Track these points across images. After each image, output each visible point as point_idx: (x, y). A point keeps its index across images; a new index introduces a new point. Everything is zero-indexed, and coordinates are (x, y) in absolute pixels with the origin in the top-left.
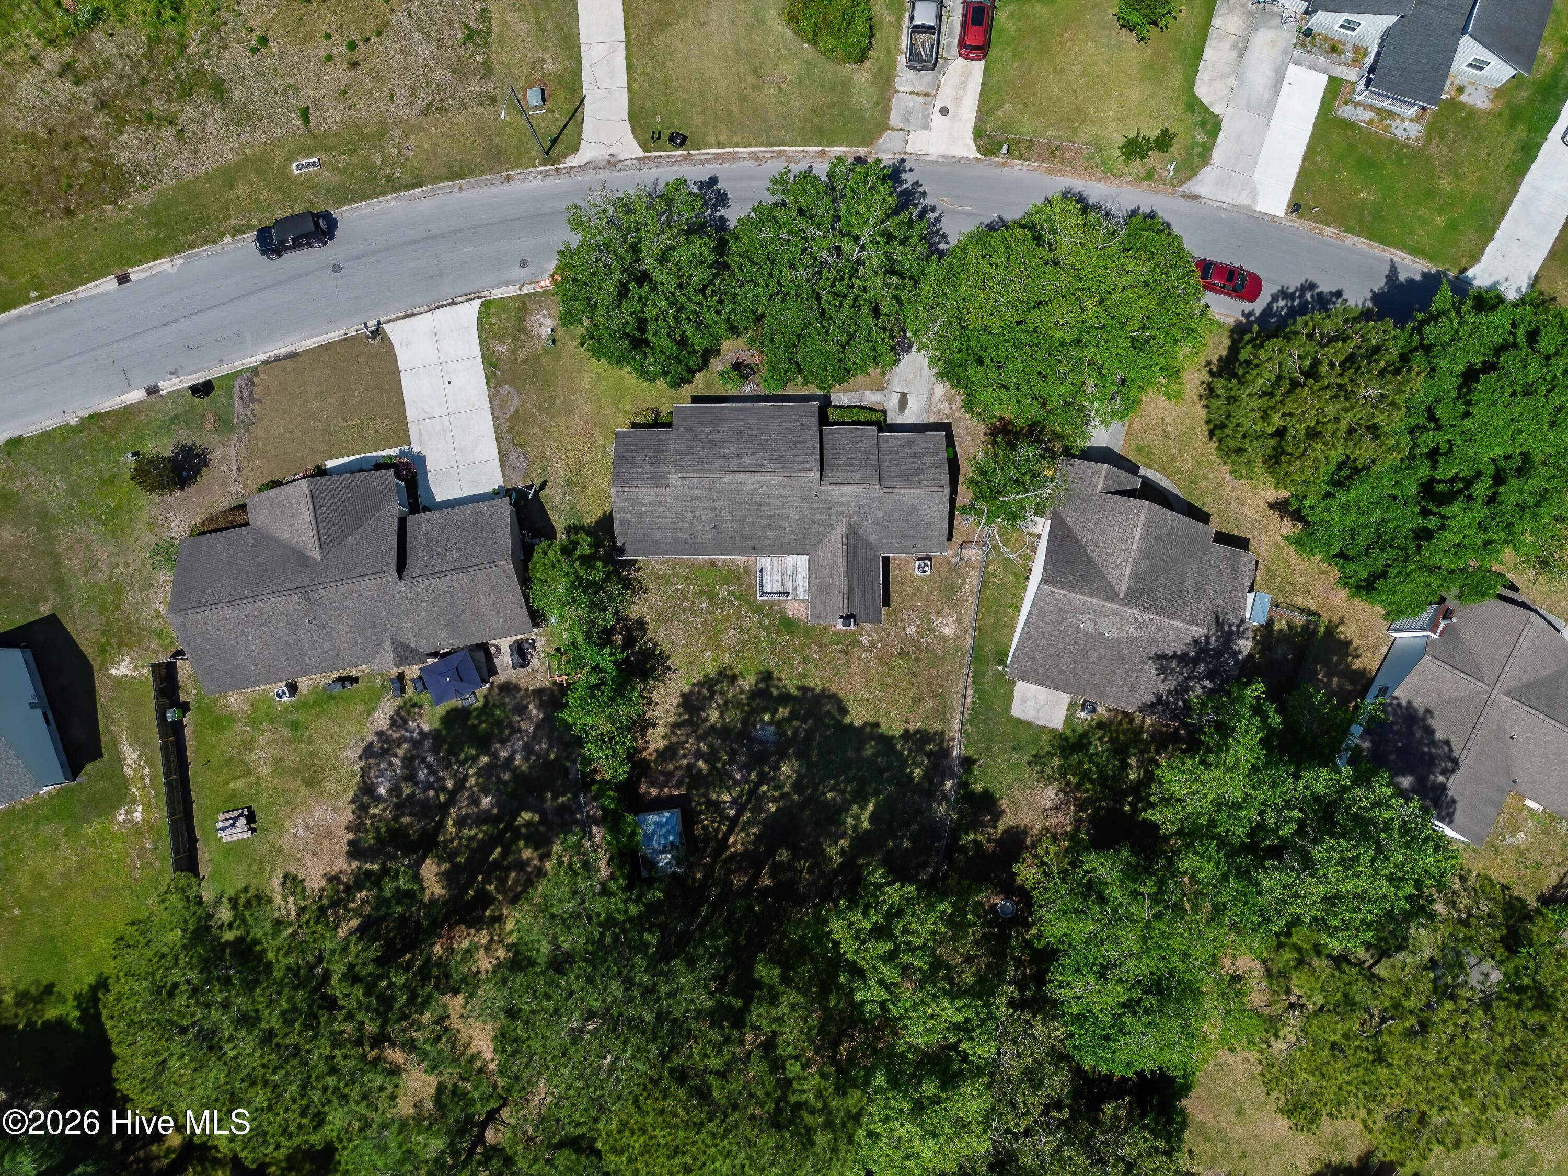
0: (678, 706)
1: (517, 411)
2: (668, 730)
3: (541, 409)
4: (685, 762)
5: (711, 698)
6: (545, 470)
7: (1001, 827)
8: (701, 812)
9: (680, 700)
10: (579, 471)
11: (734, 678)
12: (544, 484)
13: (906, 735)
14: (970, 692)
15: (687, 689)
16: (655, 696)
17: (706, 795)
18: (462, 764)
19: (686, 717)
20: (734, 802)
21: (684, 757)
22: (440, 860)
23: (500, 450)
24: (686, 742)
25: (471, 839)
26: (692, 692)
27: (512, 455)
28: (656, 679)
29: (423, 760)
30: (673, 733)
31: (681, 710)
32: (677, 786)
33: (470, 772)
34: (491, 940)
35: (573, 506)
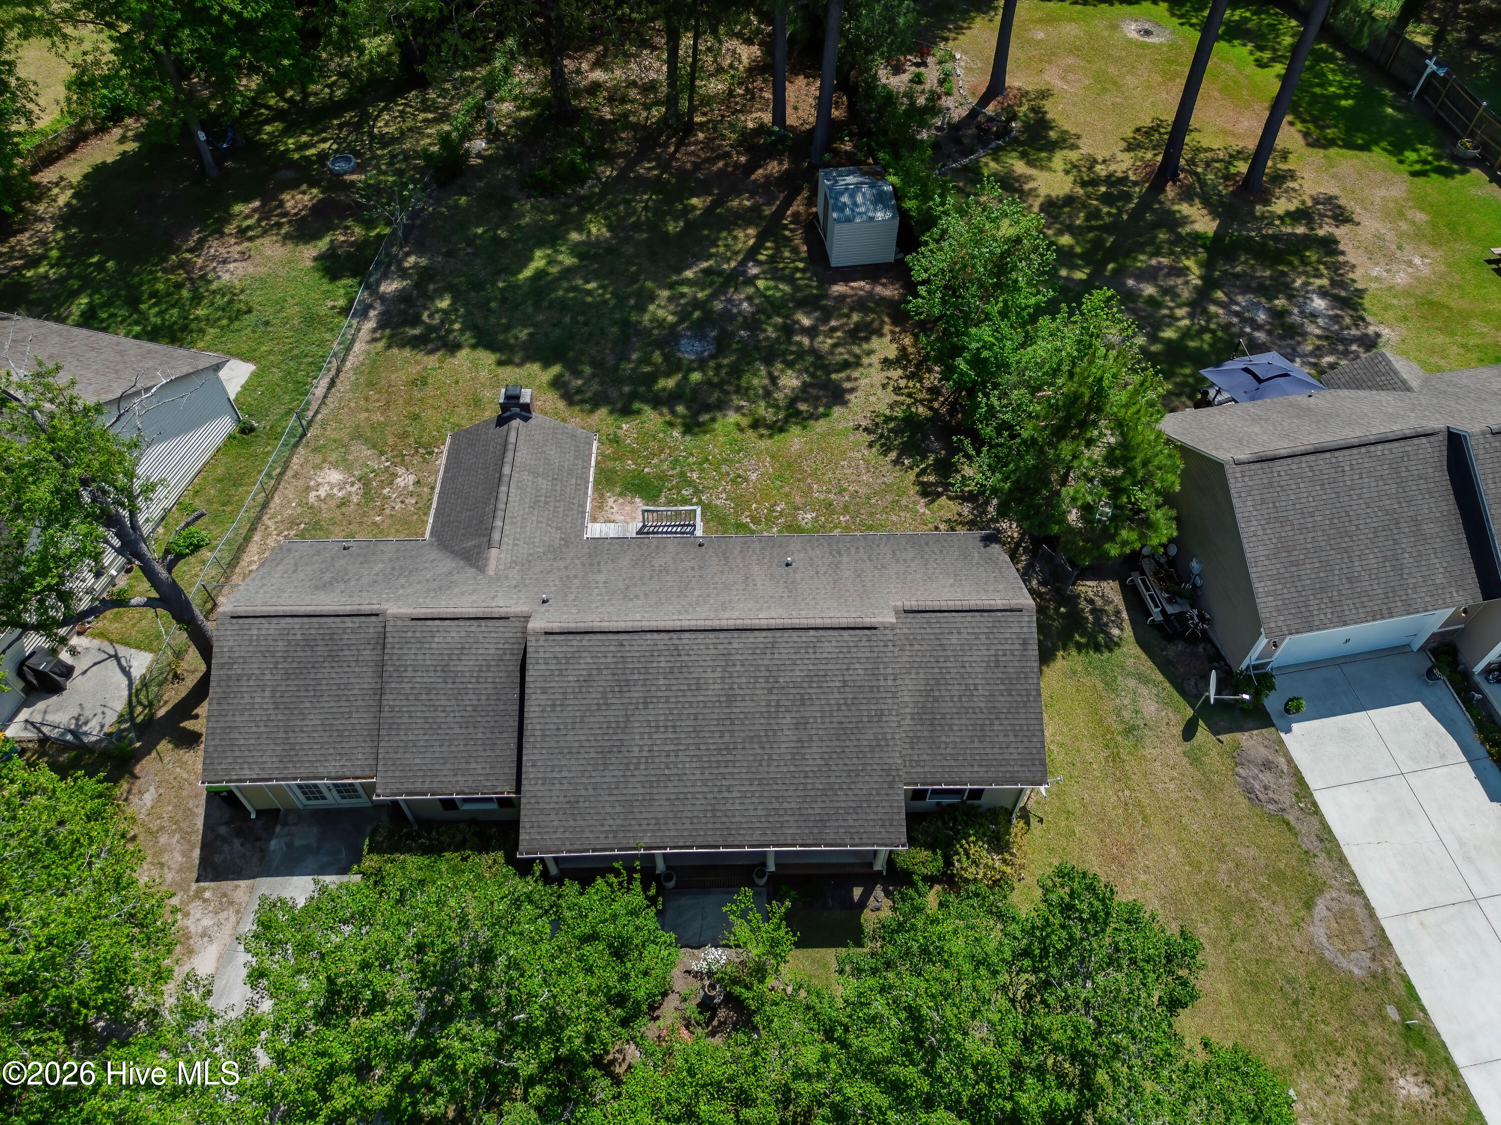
0: (852, 390)
1: (1309, 905)
2: (865, 361)
3: (1249, 909)
4: (833, 323)
5: (792, 402)
6: (1195, 760)
7: (323, 244)
8: (803, 271)
9: (850, 397)
10: (1115, 758)
11: (755, 425)
12: (1189, 732)
13: (453, 348)
14: (320, 392)
15: (837, 411)
16: (889, 397)
17: (796, 288)
18: (1204, 330)
19: (834, 376)
20: (751, 281)
21: (834, 330)
22: (1197, 236)
23: (1315, 810)
24: (835, 346)
25: (1157, 254)
26: (829, 406)
27: (1287, 799)
28: (888, 419)
29: (1269, 333)
30: (858, 357)
31: (847, 385)
32: (842, 298)
33: (1186, 322)
34: (1090, 168)
35: (1110, 685)
